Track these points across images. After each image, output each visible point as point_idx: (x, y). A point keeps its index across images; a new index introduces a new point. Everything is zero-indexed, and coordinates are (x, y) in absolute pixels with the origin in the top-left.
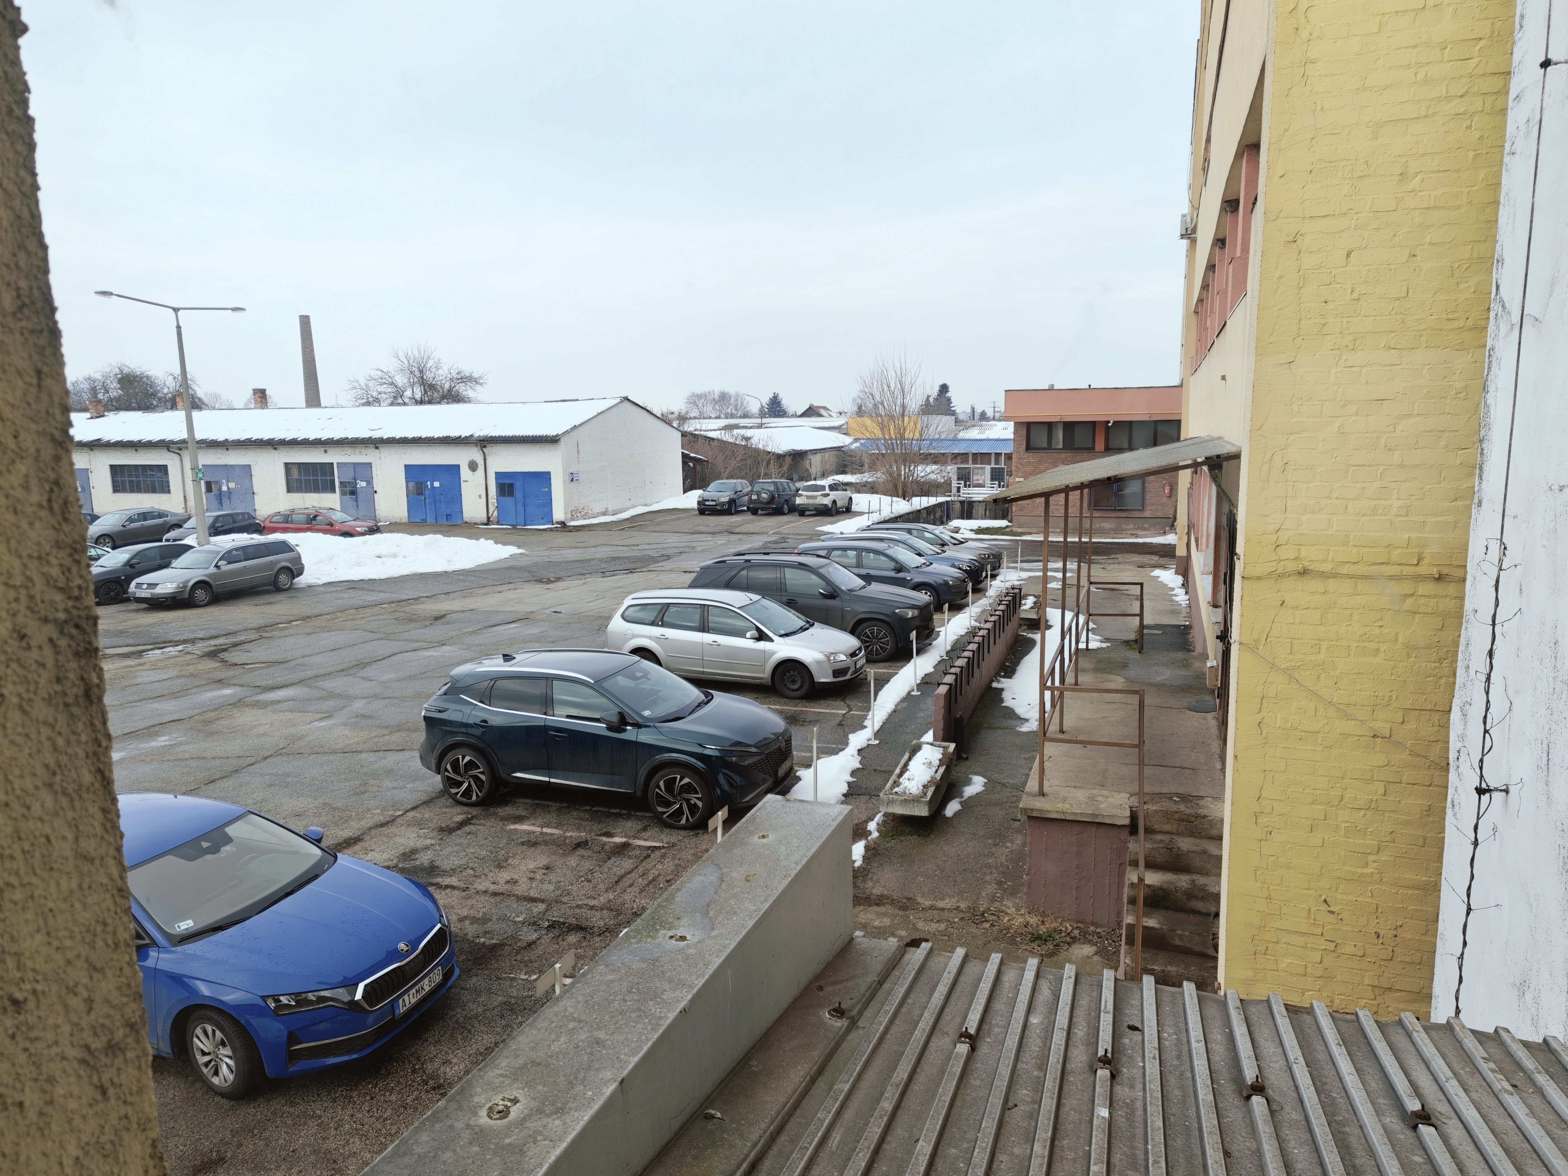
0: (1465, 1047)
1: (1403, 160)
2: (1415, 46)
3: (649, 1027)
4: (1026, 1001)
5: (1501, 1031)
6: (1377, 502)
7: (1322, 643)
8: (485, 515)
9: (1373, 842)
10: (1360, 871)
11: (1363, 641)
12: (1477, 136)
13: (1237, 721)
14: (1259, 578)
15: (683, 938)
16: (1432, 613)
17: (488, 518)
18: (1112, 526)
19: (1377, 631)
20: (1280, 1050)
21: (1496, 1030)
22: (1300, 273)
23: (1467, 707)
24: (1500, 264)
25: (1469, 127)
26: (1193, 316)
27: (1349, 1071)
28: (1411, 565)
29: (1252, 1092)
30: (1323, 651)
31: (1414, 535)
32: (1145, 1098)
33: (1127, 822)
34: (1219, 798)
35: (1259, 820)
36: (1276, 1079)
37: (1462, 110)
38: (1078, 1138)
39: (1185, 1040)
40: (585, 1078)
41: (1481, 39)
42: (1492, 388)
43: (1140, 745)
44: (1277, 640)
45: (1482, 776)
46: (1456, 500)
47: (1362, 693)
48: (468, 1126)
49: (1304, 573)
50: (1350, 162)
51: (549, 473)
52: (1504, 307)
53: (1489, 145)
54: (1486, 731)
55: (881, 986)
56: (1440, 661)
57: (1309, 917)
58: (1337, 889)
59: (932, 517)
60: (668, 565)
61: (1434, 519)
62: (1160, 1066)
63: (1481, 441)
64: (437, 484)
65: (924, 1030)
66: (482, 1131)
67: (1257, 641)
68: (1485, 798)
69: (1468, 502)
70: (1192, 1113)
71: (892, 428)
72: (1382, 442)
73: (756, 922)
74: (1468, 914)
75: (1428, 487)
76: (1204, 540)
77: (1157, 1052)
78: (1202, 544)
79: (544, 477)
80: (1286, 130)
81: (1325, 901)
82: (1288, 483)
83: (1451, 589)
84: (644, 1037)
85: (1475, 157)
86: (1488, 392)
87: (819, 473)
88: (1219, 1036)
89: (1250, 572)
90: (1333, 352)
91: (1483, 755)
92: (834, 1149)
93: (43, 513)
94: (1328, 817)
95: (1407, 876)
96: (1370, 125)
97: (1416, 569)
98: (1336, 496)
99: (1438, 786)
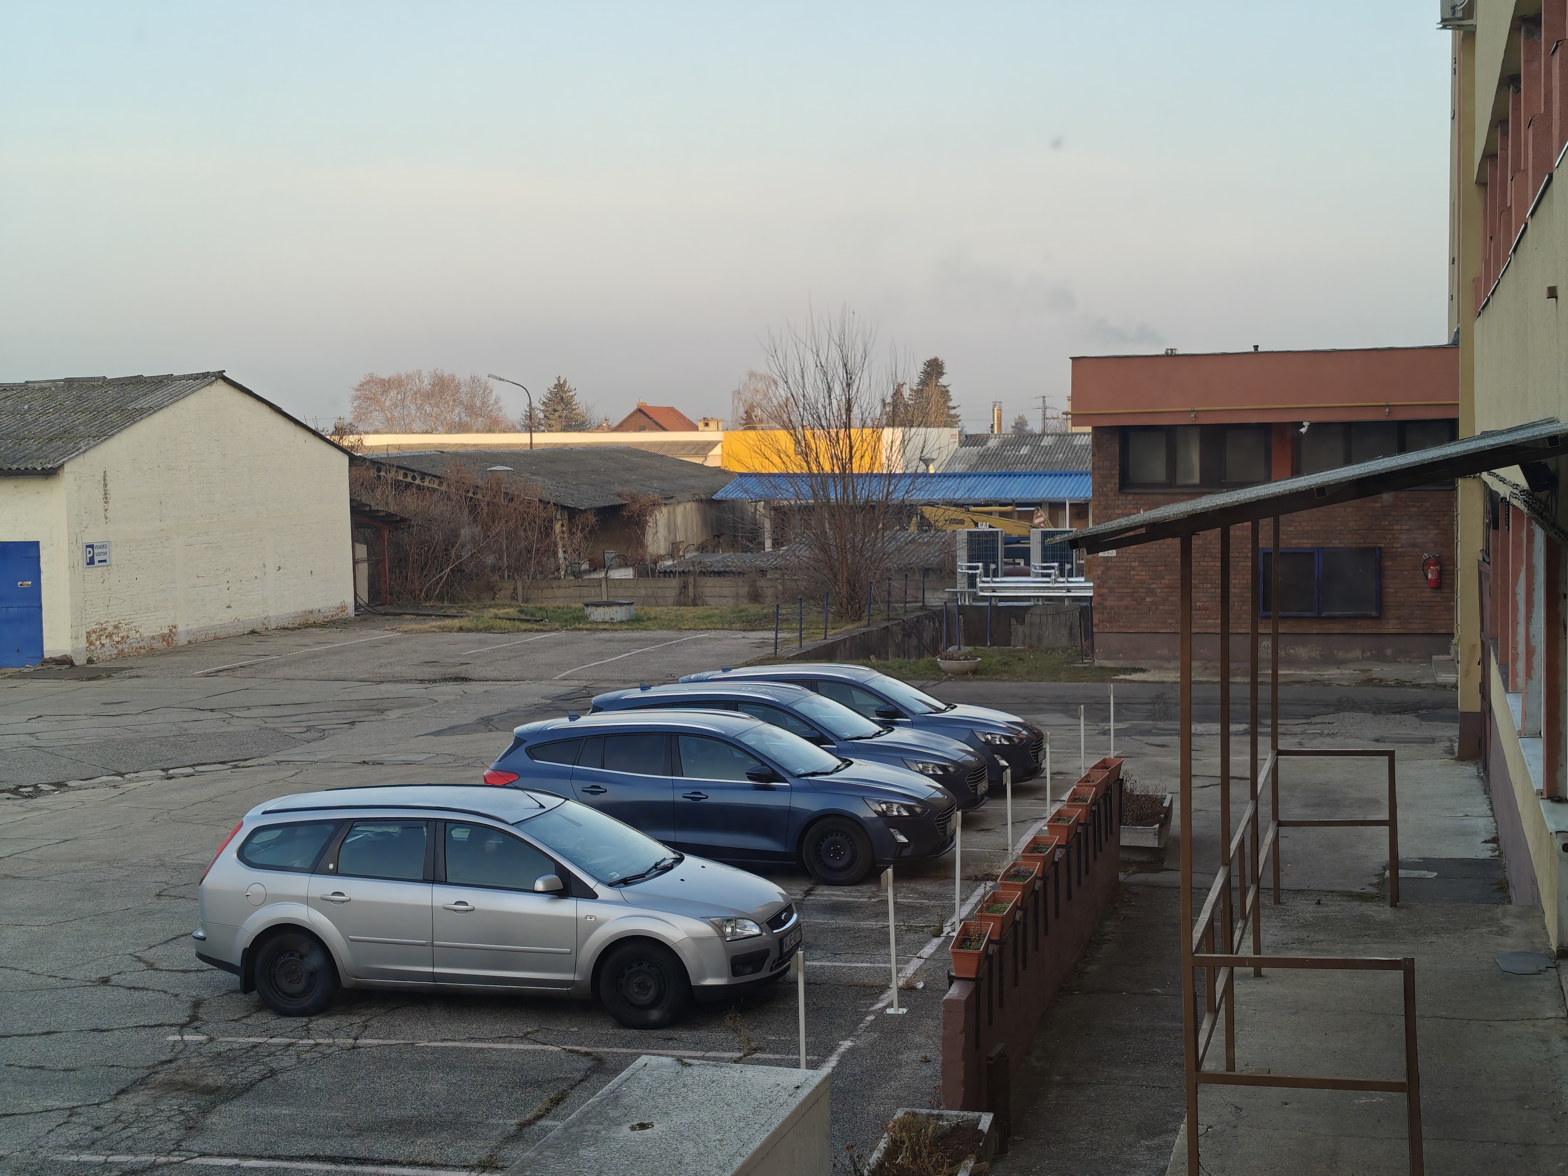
43: (1411, 1084)
51: (36, 544)
71: (824, 449)
76: (1521, 665)
78: (1515, 675)
79: (22, 556)
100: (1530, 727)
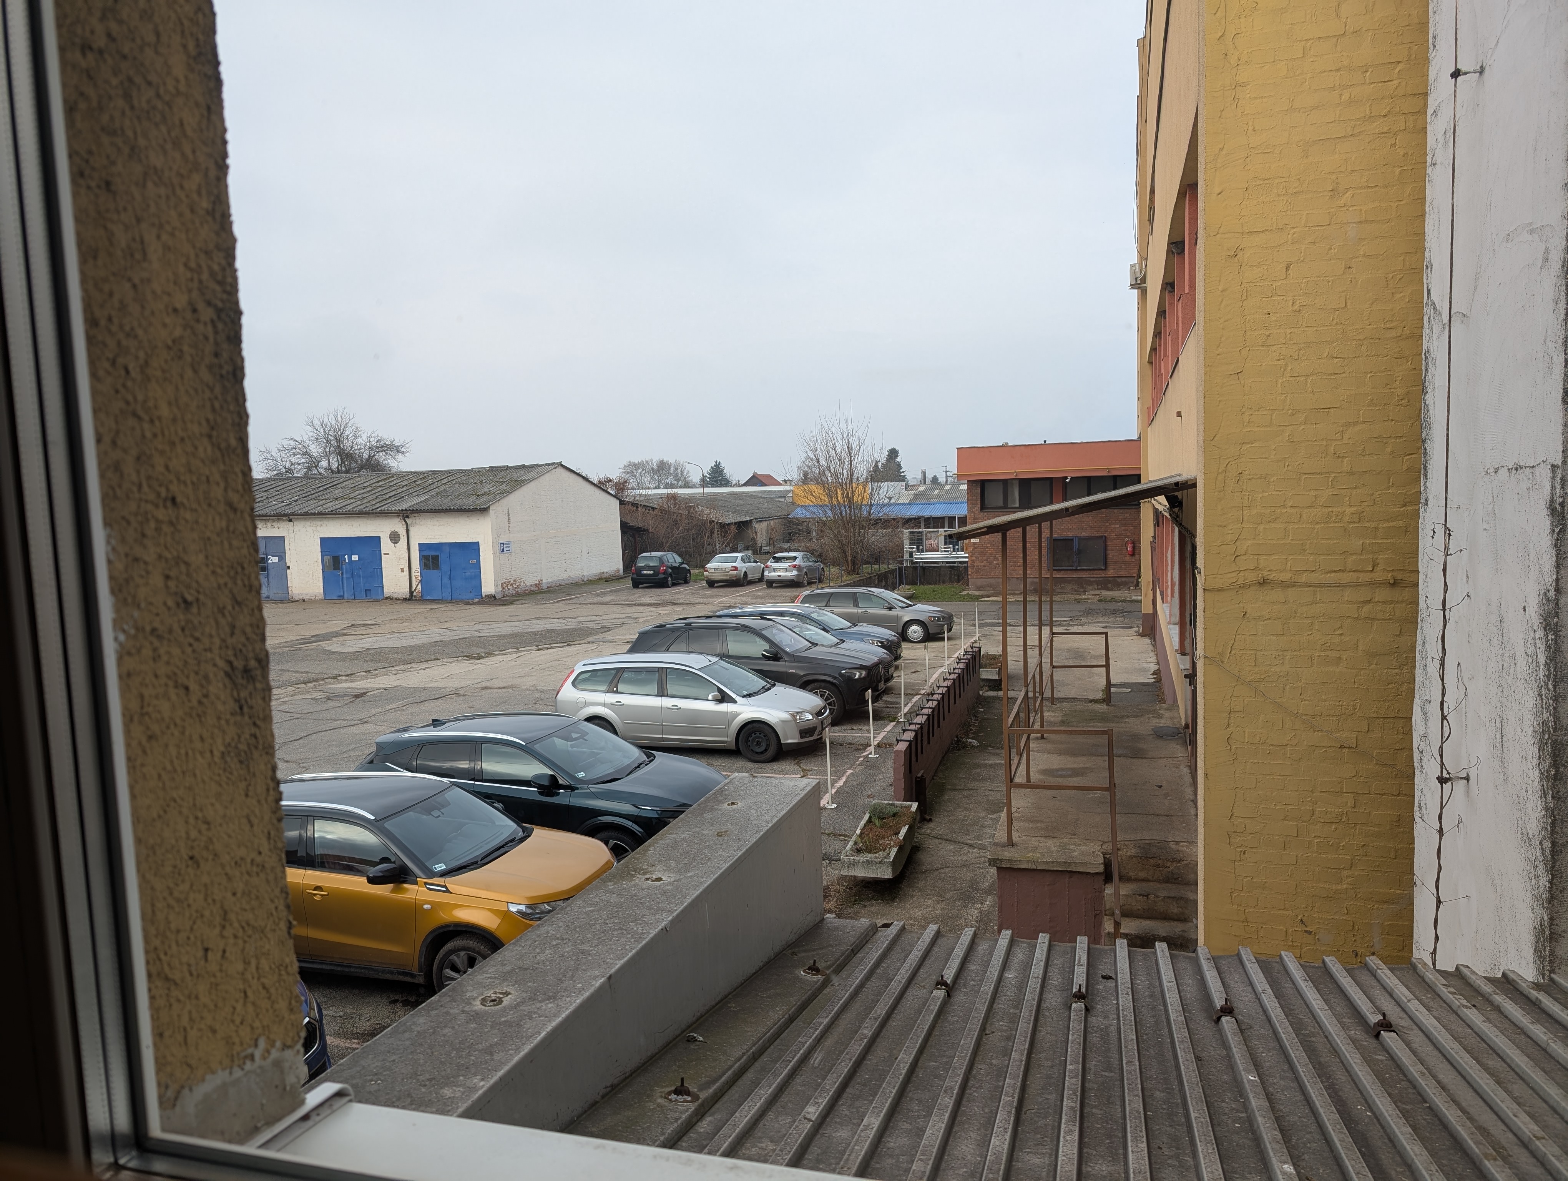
0: (1429, 981)
1: (1334, 177)
2: (1338, 70)
3: (632, 940)
4: (1001, 962)
5: (1461, 969)
6: (1330, 509)
7: (1285, 654)
8: (408, 590)
9: (1346, 857)
10: (1334, 887)
11: (1325, 650)
12: (1402, 153)
13: (1205, 738)
14: (1220, 590)
15: (659, 879)
16: (1389, 620)
17: (411, 593)
18: (1074, 586)
19: (1337, 640)
20: (1248, 987)
21: (1458, 968)
22: (1243, 286)
23: (1426, 704)
24: (1429, 270)
25: (1394, 145)
26: (1148, 366)
27: (1316, 997)
28: (1367, 571)
29: (1221, 1014)
30: (1287, 661)
31: (1368, 541)
32: (1119, 1024)
33: (1101, 869)
35: (1233, 840)
36: (1244, 1004)
37: (1386, 129)
38: (1055, 1052)
39: (1157, 984)
40: (573, 976)
41: (1399, 62)
42: (1430, 389)
43: (1111, 788)
44: (1242, 652)
45: (1442, 764)
46: (1404, 505)
47: (1327, 703)
48: (463, 1012)
49: (1264, 583)
50: (1283, 180)
51: (478, 543)
52: (1434, 309)
53: (1413, 162)
54: (1443, 717)
55: (855, 955)
56: (1400, 666)
57: (1286, 939)
58: (1313, 907)
59: (884, 582)
60: (609, 636)
61: (1386, 525)
62: (1133, 1002)
63: (1424, 442)
64: (355, 558)
65: (900, 982)
66: (477, 1014)
67: (1222, 654)
68: (1447, 786)
69: (1416, 505)
70: (1165, 1032)
71: (840, 493)
72: (1332, 450)
73: (731, 865)
74: (1438, 907)
75: (1378, 493)
76: (1169, 590)
77: (1130, 993)
78: (1167, 596)
79: (472, 549)
80: (1221, 150)
81: (1301, 920)
82: (1244, 493)
83: (1405, 594)
84: (627, 947)
85: (1401, 174)
86: (1426, 393)
87: (764, 542)
88: (1190, 978)
89: (1212, 585)
90: (1279, 363)
91: (1442, 743)
92: (816, 1064)
94: (1300, 833)
95: (1381, 890)
96: (1301, 143)
97: (1371, 575)
98: (1290, 504)
99: (1406, 795)
100: (1173, 620)
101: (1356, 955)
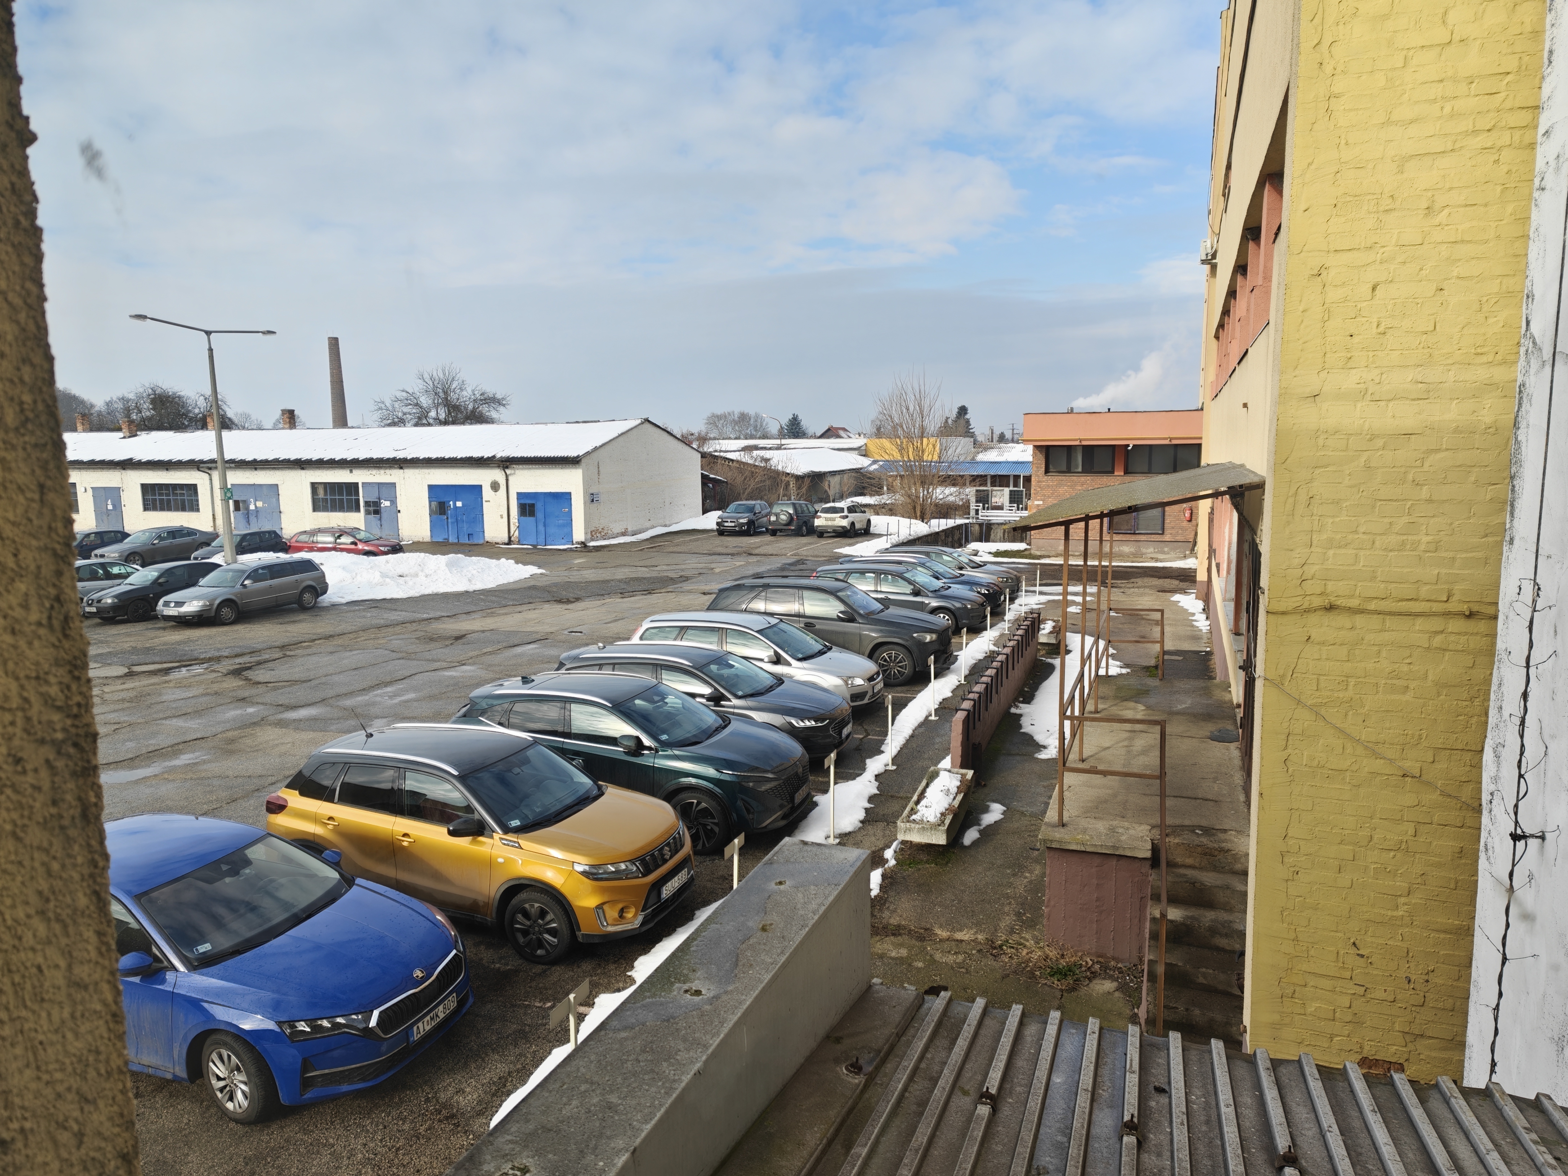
0: (1505, 1115)
1: (1430, 194)
2: (1441, 81)
3: (662, 1091)
4: (1049, 1058)
5: (1543, 1099)
6: (1405, 537)
7: (1350, 680)
8: (506, 535)
9: (1404, 884)
10: (1390, 913)
11: (1392, 678)
12: (1506, 170)
13: (1262, 758)
14: (1283, 613)
15: (698, 993)
16: (1462, 651)
17: (510, 538)
18: (1132, 550)
19: (1405, 668)
20: (1313, 1116)
21: (1538, 1095)
22: (1325, 306)
23: (1500, 748)
24: (1530, 300)
25: (1497, 161)
26: (1214, 341)
27: (1385, 1141)
28: (1441, 602)
29: (1284, 1163)
30: (1351, 687)
31: (1444, 571)
32: (1173, 1168)
33: (1148, 854)
34: (1244, 831)
35: (1286, 860)
36: (1310, 1150)
37: (1489, 145)
39: (1214, 1103)
40: (596, 1147)
41: (1508, 73)
42: (1523, 425)
43: (1162, 775)
44: (1304, 676)
45: (1516, 822)
46: (1486, 536)
47: (1391, 731)
49: (1331, 608)
50: (1375, 196)
51: (570, 493)
52: (1534, 343)
53: (1518, 179)
54: (1521, 776)
55: (899, 1038)
56: (1472, 699)
57: (1337, 961)
58: (1366, 932)
59: (950, 539)
60: (687, 586)
61: (1464, 556)
62: (1189, 1132)
63: (1512, 478)
64: (459, 504)
65: (944, 1089)
67: (1283, 677)
68: (1521, 844)
69: (1499, 539)
71: (911, 450)
72: (1410, 477)
73: (773, 976)
74: (1503, 964)
75: (1457, 523)
76: (1226, 566)
77: (1185, 1117)
78: (1223, 570)
79: (564, 498)
80: (1310, 164)
81: (1354, 944)
82: (1314, 517)
83: (1482, 626)
84: (657, 1102)
85: (1502, 192)
86: (1519, 428)
87: (837, 495)
88: (1249, 1099)
89: (1275, 607)
90: (1359, 386)
91: (1518, 800)
93: (42, 632)
94: (1357, 858)
95: (1439, 920)
96: (1396, 159)
97: (1446, 605)
98: (1362, 530)
99: (1470, 827)
100: (1228, 596)
101: (1409, 981)
